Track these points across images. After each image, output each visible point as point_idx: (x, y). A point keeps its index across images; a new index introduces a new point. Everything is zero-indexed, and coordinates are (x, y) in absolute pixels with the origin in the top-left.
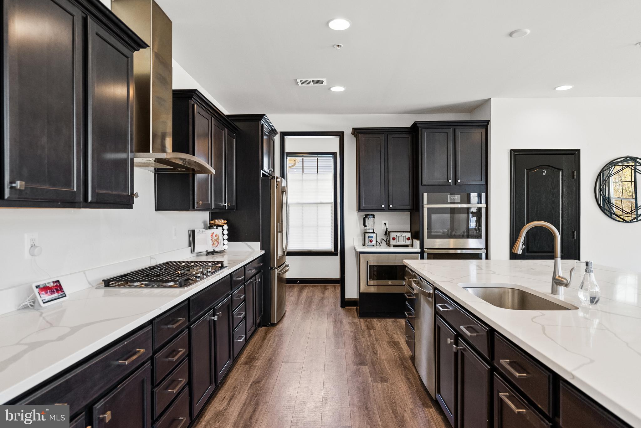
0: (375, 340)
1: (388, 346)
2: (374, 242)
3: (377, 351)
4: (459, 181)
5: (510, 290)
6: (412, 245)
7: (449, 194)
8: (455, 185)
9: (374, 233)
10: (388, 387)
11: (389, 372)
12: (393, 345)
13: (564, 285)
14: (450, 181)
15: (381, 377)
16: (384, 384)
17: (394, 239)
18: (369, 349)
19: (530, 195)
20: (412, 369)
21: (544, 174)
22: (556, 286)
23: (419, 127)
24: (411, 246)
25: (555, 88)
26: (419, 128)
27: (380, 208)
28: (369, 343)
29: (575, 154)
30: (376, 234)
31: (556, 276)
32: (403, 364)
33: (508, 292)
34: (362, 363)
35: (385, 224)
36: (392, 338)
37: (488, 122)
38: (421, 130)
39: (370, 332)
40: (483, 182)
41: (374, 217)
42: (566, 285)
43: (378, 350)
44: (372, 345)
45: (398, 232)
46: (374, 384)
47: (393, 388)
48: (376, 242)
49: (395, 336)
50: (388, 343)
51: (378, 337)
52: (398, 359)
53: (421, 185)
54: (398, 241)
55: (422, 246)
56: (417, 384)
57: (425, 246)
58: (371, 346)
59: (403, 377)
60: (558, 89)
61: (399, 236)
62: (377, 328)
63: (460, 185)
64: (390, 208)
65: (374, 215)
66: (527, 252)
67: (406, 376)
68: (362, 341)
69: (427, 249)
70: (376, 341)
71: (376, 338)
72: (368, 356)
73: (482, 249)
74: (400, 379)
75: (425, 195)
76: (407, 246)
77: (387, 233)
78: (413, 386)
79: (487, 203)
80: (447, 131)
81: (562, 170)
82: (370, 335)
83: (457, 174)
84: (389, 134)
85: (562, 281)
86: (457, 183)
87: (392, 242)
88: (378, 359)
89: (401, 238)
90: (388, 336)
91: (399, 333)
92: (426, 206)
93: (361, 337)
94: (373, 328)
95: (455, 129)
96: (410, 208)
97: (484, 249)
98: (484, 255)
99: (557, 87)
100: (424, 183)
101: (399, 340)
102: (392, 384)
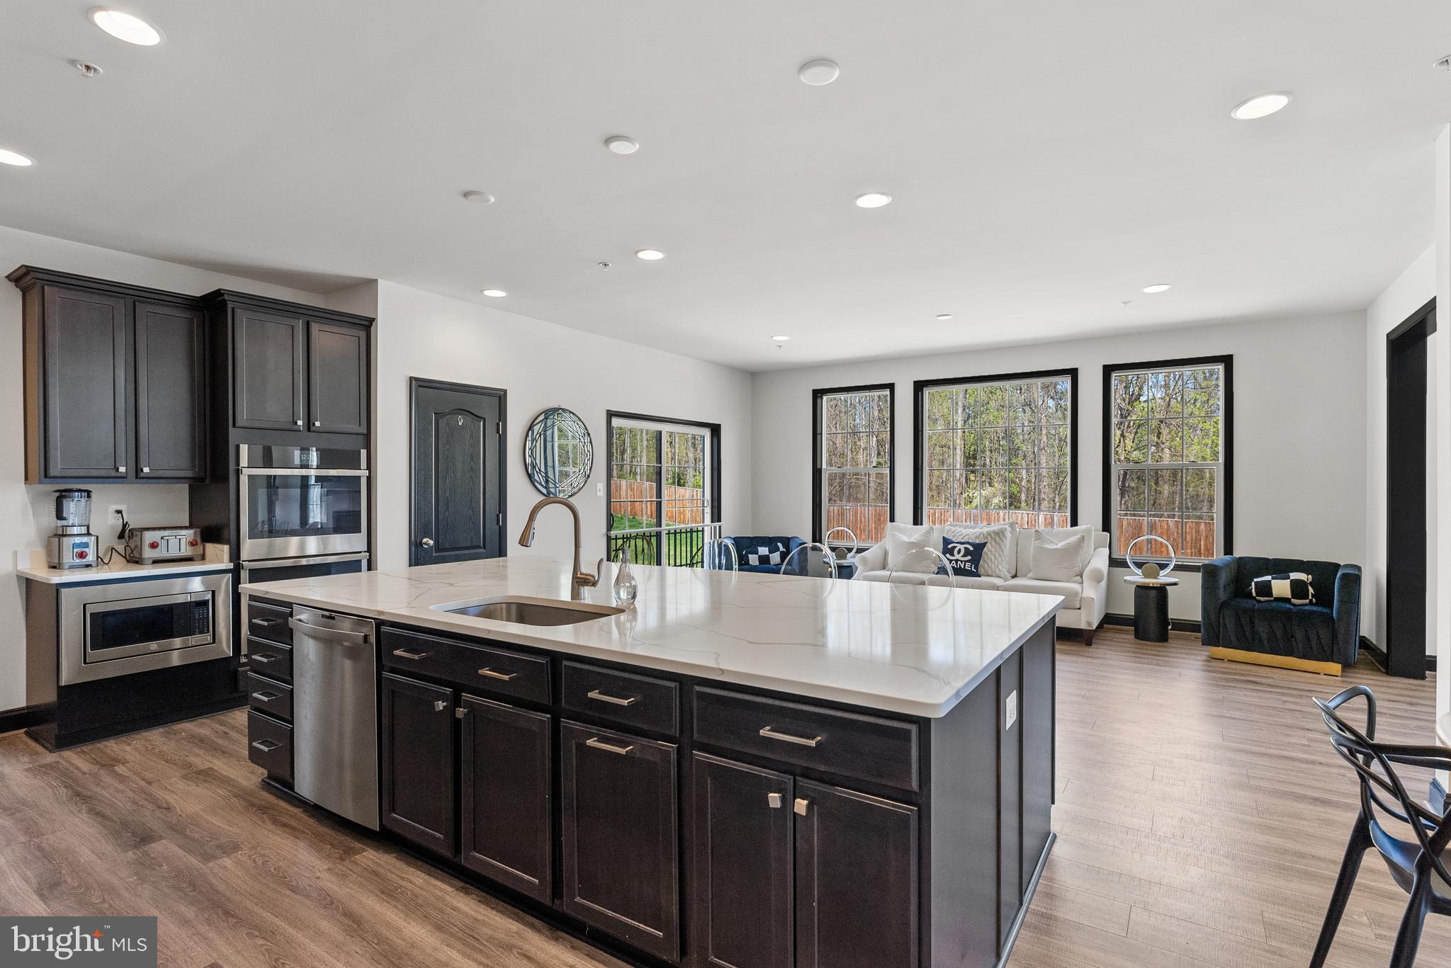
0: (143, 783)
1: (189, 783)
2: (91, 558)
3: (167, 803)
4: (317, 424)
5: (504, 605)
6: (203, 557)
7: (299, 448)
8: (309, 430)
9: (89, 534)
10: (250, 856)
11: (231, 829)
12: (201, 777)
13: (591, 584)
14: (300, 423)
15: (219, 847)
16: (235, 854)
17: (154, 546)
18: (142, 806)
19: (440, 456)
20: (278, 806)
21: (460, 424)
22: (577, 586)
23: (228, 302)
24: (200, 557)
25: (482, 291)
26: (229, 305)
27: (113, 473)
28: (131, 794)
29: (500, 398)
30: (97, 537)
31: (577, 574)
32: (253, 805)
33: (502, 609)
34: (144, 838)
35: (119, 512)
36: (188, 766)
37: (371, 321)
38: (233, 309)
39: (114, 771)
40: (364, 430)
41: (89, 496)
42: (594, 584)
43: (170, 800)
44: (143, 796)
45: (164, 528)
46: (211, 864)
47: (263, 852)
48: (98, 557)
49: (192, 759)
50: (185, 777)
51: (148, 775)
52: (233, 800)
53: (234, 426)
54: (164, 549)
55: (235, 555)
56: (310, 825)
57: (245, 555)
58: (143, 798)
59: (271, 827)
60: (487, 293)
61: (168, 538)
62: (128, 757)
63: (318, 432)
64: (142, 475)
65: (89, 493)
66: (435, 552)
67: (275, 821)
68: (107, 795)
69: (249, 561)
70: (149, 783)
71: (144, 779)
72: (150, 818)
73: (361, 552)
74: (266, 832)
75: (244, 449)
76: (188, 559)
77: (125, 533)
78: (303, 832)
79: (369, 468)
80: (293, 322)
81: (484, 419)
82: (122, 779)
83: (312, 409)
84: (139, 302)
85: (588, 579)
86: (313, 428)
87: (148, 553)
88: (184, 816)
89: (173, 542)
90: (175, 764)
91: (201, 752)
92: (246, 472)
93: (98, 790)
94: (117, 760)
95: (308, 323)
96: (191, 476)
97: (365, 552)
98: (364, 564)
99: (484, 290)
100: (239, 423)
101: (210, 765)
102: (254, 848)
